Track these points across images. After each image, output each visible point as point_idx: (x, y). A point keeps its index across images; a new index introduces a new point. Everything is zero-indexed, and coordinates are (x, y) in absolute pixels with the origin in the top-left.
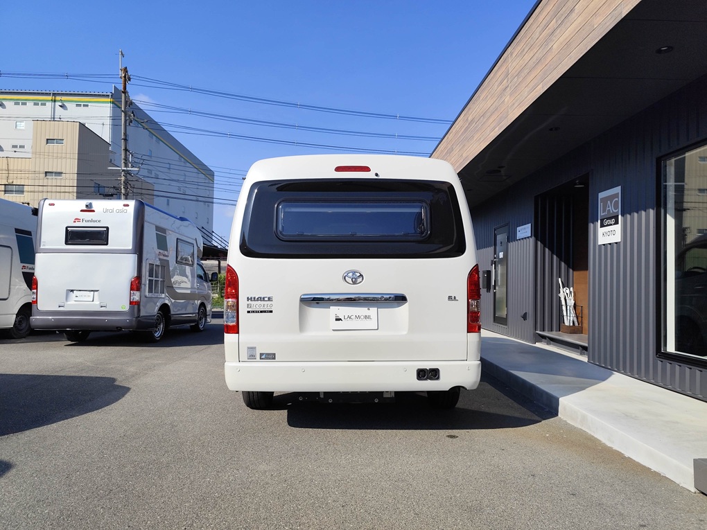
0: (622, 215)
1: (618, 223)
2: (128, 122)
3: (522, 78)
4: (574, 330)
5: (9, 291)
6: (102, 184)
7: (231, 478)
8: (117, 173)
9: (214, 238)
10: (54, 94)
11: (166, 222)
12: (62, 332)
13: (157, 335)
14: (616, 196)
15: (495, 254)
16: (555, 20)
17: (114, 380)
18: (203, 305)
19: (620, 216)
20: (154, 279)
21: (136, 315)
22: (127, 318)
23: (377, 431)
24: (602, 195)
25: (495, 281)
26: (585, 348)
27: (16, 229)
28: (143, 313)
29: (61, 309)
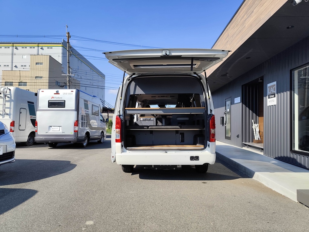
0: (277, 94)
1: (275, 97)
2: (70, 55)
3: (234, 38)
4: (259, 142)
5: (26, 127)
6: (59, 81)
7: (120, 196)
8: (66, 77)
9: (105, 103)
10: (38, 43)
11: (87, 98)
12: (46, 143)
13: (85, 144)
14: (274, 85)
15: (226, 110)
16: (246, 15)
17: (70, 162)
18: (102, 132)
19: (276, 94)
20: (83, 121)
21: (77, 136)
22: (73, 137)
23: (175, 181)
24: (269, 85)
25: (226, 121)
26: (262, 149)
27: (28, 101)
28: (79, 136)
29: (47, 134)
